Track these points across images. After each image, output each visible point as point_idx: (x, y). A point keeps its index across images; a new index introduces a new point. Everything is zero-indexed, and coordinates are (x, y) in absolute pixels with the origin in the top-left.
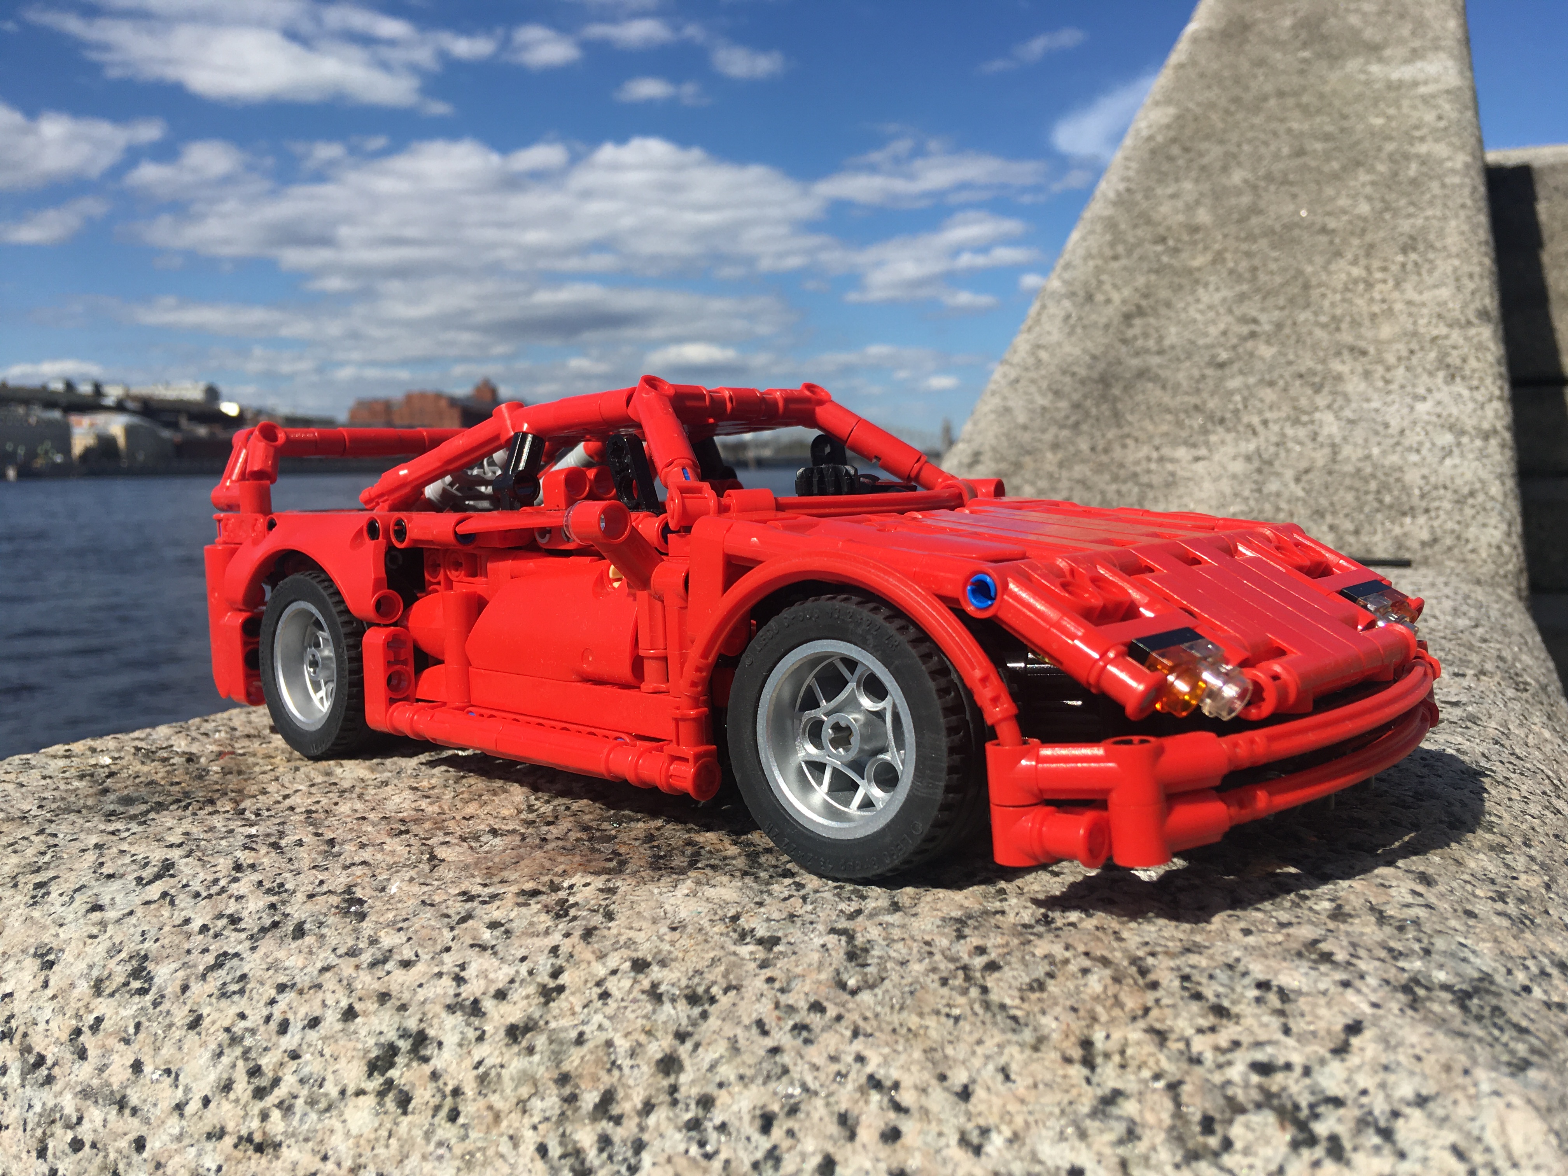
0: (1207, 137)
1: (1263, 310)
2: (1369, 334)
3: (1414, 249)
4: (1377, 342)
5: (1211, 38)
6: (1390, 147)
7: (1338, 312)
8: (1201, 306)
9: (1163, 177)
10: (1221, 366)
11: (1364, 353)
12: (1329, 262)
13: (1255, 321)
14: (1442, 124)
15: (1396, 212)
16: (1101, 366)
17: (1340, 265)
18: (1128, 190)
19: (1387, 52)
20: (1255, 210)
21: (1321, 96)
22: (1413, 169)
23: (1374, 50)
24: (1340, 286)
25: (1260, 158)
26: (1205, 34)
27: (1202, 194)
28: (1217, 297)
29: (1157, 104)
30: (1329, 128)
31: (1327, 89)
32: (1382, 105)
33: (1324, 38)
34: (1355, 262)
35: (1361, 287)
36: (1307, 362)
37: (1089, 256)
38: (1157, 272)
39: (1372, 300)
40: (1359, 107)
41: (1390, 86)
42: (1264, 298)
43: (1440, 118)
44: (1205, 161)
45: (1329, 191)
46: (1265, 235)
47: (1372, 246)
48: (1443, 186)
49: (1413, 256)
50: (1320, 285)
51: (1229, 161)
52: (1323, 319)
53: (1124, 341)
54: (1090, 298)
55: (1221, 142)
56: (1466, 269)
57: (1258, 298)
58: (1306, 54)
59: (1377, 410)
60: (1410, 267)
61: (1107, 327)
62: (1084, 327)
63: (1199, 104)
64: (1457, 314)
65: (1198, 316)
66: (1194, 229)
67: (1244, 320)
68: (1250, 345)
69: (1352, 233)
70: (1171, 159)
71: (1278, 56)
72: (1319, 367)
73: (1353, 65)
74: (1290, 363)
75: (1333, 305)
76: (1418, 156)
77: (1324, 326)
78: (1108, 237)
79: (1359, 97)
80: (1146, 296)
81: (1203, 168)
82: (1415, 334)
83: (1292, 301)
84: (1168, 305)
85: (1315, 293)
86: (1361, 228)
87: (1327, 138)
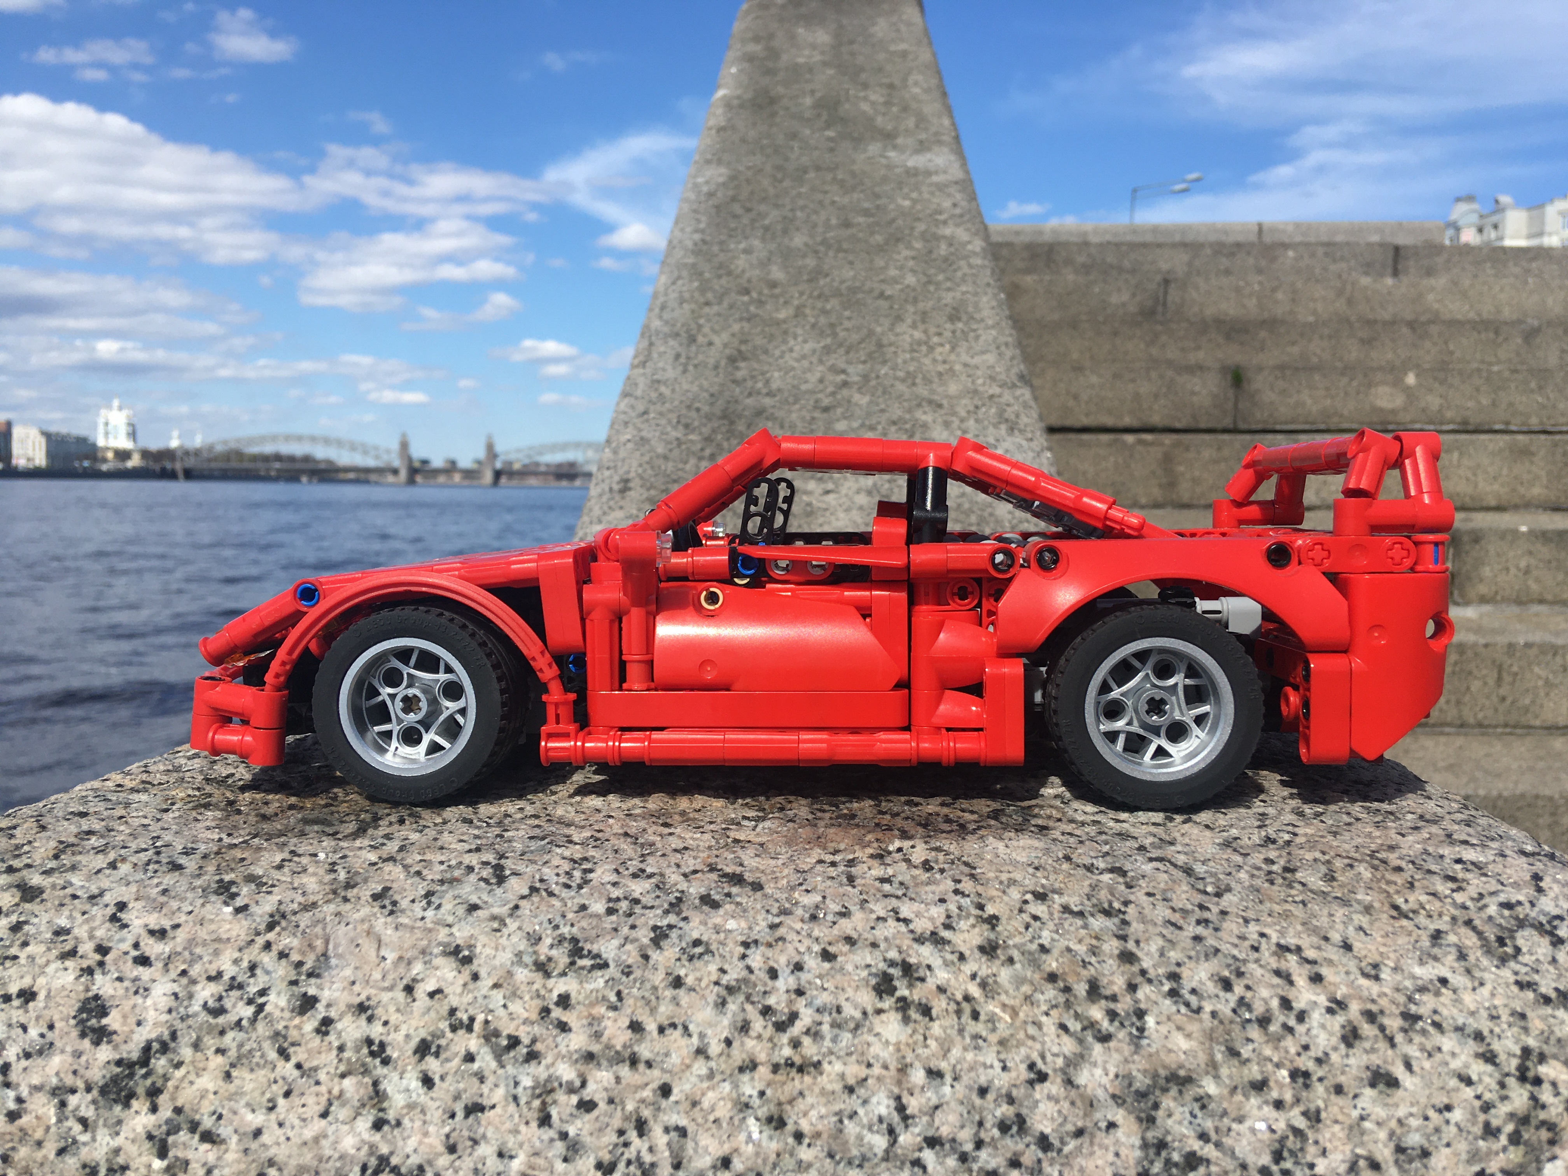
0: (764, 200)
1: (849, 362)
2: (940, 390)
3: (959, 319)
4: (948, 397)
5: (741, 106)
6: (921, 227)
7: (912, 369)
8: (794, 355)
9: (732, 233)
10: (826, 409)
11: (940, 406)
12: (893, 325)
13: (844, 371)
14: (958, 211)
15: (937, 285)
16: (720, 404)
17: (901, 328)
18: (704, 241)
19: (900, 141)
20: (820, 272)
21: (853, 174)
22: (943, 249)
23: (889, 137)
24: (907, 347)
25: (815, 226)
26: (736, 102)
27: (771, 252)
28: (808, 347)
30: (866, 205)
31: (855, 167)
32: (906, 190)
33: (843, 121)
34: (914, 326)
35: (924, 348)
36: (896, 412)
37: (682, 301)
38: (749, 320)
39: (935, 361)
40: (887, 188)
41: (913, 173)
42: (847, 352)
43: (955, 205)
44: (767, 222)
45: (880, 262)
46: (834, 296)
47: (924, 313)
48: (970, 266)
49: (960, 325)
50: (891, 345)
51: (788, 225)
52: (901, 374)
53: (734, 381)
54: (692, 340)
55: (777, 206)
56: (1002, 339)
57: (842, 351)
58: (830, 133)
60: (958, 333)
61: (716, 367)
62: (696, 366)
63: (749, 168)
64: (1003, 377)
65: (796, 365)
66: (773, 285)
67: (834, 370)
68: (845, 392)
69: (906, 301)
70: (735, 216)
71: (807, 132)
72: (908, 416)
73: (874, 148)
74: (882, 411)
75: (905, 362)
76: (944, 237)
77: (903, 380)
78: (695, 284)
79: (885, 179)
80: (744, 342)
81: (766, 229)
82: (976, 392)
83: (870, 356)
84: (766, 352)
85: (888, 351)
86: (912, 297)
87: (867, 213)
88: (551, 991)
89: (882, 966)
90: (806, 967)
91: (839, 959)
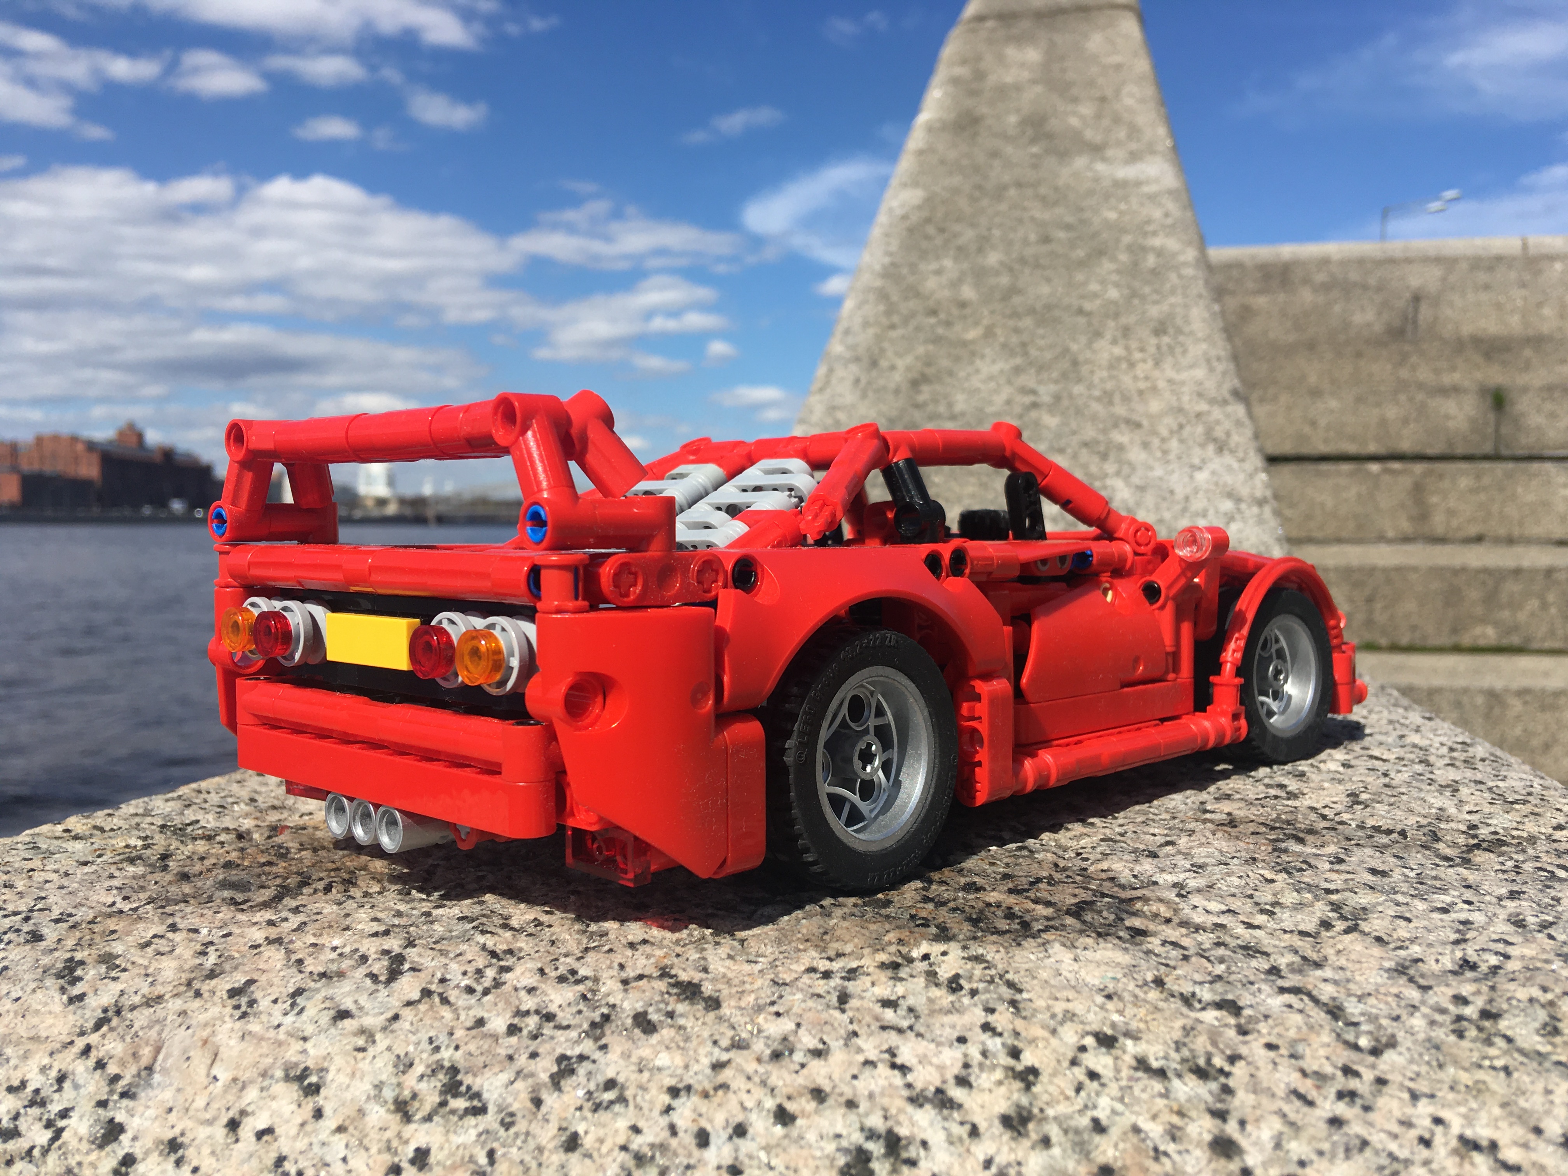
0: (958, 220)
1: (1040, 382)
2: (1140, 408)
3: (1166, 333)
4: (1150, 416)
5: (944, 129)
6: (1127, 239)
7: (1108, 387)
8: (982, 376)
9: (924, 255)
11: (1138, 425)
12: (1091, 341)
13: (1034, 392)
14: (1169, 221)
15: (1143, 298)
17: (1102, 344)
18: (894, 264)
19: (1109, 153)
20: (1013, 290)
21: (1056, 189)
22: (1151, 261)
23: (1097, 150)
24: (1105, 364)
25: (1011, 243)
26: (937, 124)
27: (963, 272)
28: (996, 368)
29: (904, 185)
30: (1069, 219)
31: (1061, 182)
32: (1112, 201)
33: (1050, 136)
34: (1114, 342)
35: (1124, 366)
36: (1090, 432)
37: (866, 324)
38: (935, 342)
39: (1135, 378)
40: (1092, 201)
41: (1121, 185)
42: (1039, 372)
43: (1167, 215)
44: (960, 241)
45: (1080, 277)
46: (1028, 313)
47: (1127, 328)
48: (1180, 277)
49: (1166, 340)
50: (1087, 362)
51: (983, 243)
52: (1097, 393)
53: (917, 406)
54: (874, 364)
55: (973, 225)
56: (1213, 353)
57: (1033, 371)
58: (1035, 149)
59: (1161, 479)
60: (1164, 348)
61: (897, 391)
62: (875, 391)
63: (944, 189)
64: (1213, 393)
65: (981, 386)
66: (963, 305)
67: (1023, 390)
68: (1034, 414)
69: (1107, 316)
70: (928, 238)
71: (1010, 149)
72: (1102, 437)
73: (1080, 162)
75: (1102, 380)
76: (1153, 249)
77: (1098, 399)
78: (882, 308)
79: (1091, 193)
80: (929, 364)
81: (960, 249)
82: (1180, 410)
83: (1064, 376)
84: (951, 373)
85: (1085, 370)
86: (1114, 311)
87: (1068, 227)
88: (407, 1142)
89: (857, 1138)
90: (751, 1131)
91: (799, 1122)
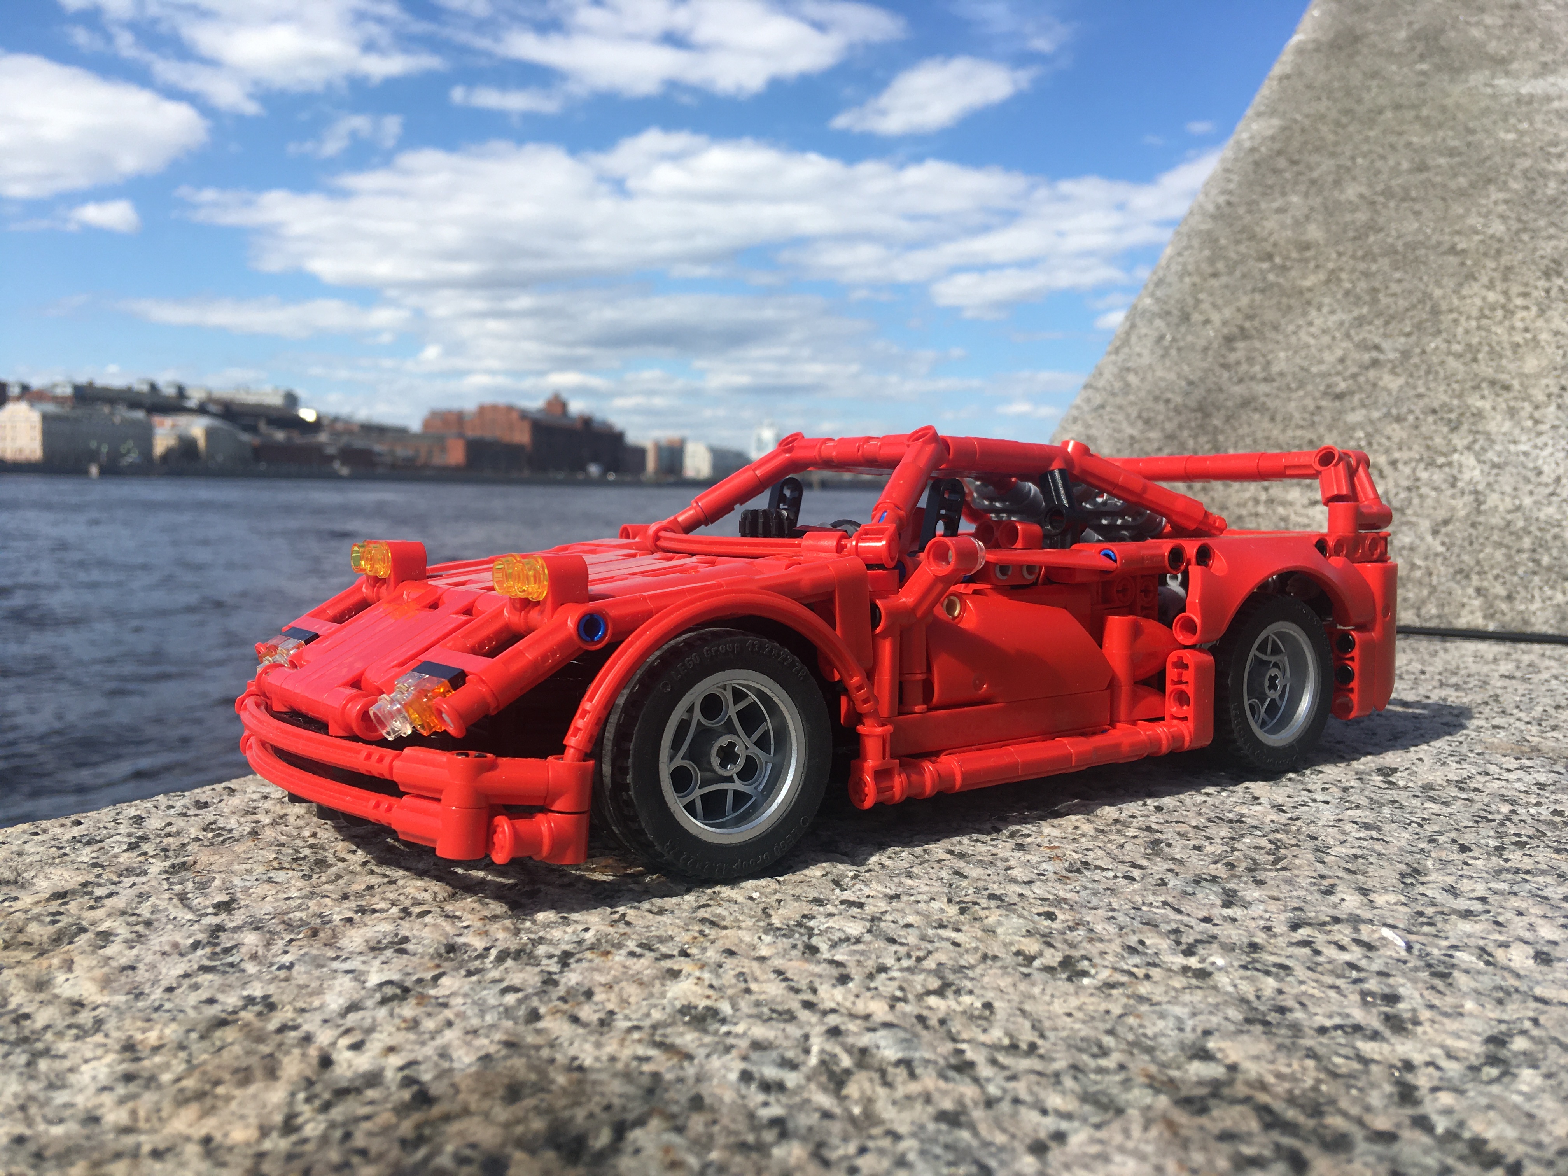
0: (1317, 150)
1: (1385, 336)
2: (1512, 367)
3: (1559, 274)
4: (1522, 375)
5: (1317, 50)
6: (1526, 163)
7: (1475, 340)
8: (1313, 330)
9: (1268, 191)
10: (1339, 397)
11: (1507, 388)
12: (1461, 285)
13: (1377, 348)
15: (1535, 233)
16: (1198, 393)
17: (1472, 289)
18: (1229, 203)
19: (1515, 66)
20: (1372, 227)
21: (1444, 109)
22: (1552, 188)
23: (1501, 63)
24: (1475, 313)
25: (1378, 172)
26: (1310, 46)
27: (1312, 209)
28: (1333, 320)
29: (1259, 115)
30: (1455, 143)
31: (1449, 102)
32: (1512, 121)
33: (1444, 51)
34: (1491, 286)
35: (1500, 313)
36: (1440, 396)
37: (1184, 273)
38: (1263, 291)
39: (1513, 328)
40: (1487, 122)
41: (1526, 101)
42: (1387, 323)
44: (1315, 174)
45: (1458, 210)
46: (1384, 254)
47: (1509, 269)
49: (1558, 281)
50: (1451, 311)
51: (1343, 175)
52: (1457, 348)
53: (1225, 366)
54: (1186, 318)
55: (1333, 155)
57: (1379, 322)
58: (1424, 67)
59: (1526, 454)
60: (1554, 293)
61: (1206, 349)
62: (1179, 349)
63: (1307, 116)
65: (1312, 341)
66: (1306, 246)
67: (1364, 346)
68: (1372, 374)
69: (1485, 254)
70: (1275, 171)
71: (1394, 68)
72: (1455, 402)
73: (1477, 79)
74: (1420, 396)
75: (1467, 332)
76: (1556, 173)
77: (1459, 356)
78: (1207, 253)
79: (1486, 111)
80: (1250, 317)
81: (1313, 182)
83: (1419, 327)
84: (1276, 328)
85: (1446, 319)
86: (1495, 249)
87: (1452, 153)
